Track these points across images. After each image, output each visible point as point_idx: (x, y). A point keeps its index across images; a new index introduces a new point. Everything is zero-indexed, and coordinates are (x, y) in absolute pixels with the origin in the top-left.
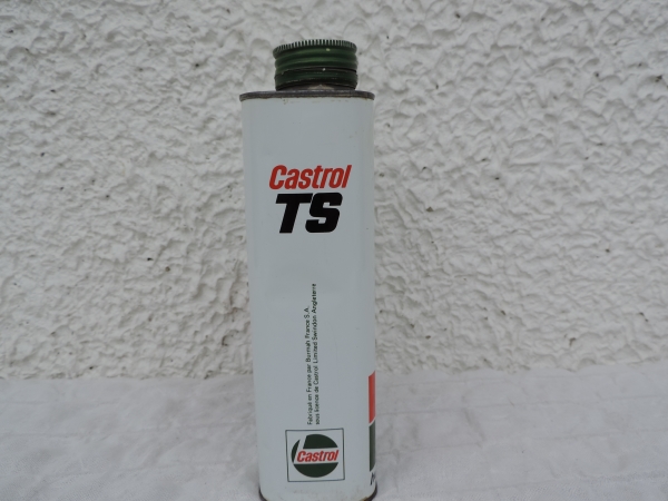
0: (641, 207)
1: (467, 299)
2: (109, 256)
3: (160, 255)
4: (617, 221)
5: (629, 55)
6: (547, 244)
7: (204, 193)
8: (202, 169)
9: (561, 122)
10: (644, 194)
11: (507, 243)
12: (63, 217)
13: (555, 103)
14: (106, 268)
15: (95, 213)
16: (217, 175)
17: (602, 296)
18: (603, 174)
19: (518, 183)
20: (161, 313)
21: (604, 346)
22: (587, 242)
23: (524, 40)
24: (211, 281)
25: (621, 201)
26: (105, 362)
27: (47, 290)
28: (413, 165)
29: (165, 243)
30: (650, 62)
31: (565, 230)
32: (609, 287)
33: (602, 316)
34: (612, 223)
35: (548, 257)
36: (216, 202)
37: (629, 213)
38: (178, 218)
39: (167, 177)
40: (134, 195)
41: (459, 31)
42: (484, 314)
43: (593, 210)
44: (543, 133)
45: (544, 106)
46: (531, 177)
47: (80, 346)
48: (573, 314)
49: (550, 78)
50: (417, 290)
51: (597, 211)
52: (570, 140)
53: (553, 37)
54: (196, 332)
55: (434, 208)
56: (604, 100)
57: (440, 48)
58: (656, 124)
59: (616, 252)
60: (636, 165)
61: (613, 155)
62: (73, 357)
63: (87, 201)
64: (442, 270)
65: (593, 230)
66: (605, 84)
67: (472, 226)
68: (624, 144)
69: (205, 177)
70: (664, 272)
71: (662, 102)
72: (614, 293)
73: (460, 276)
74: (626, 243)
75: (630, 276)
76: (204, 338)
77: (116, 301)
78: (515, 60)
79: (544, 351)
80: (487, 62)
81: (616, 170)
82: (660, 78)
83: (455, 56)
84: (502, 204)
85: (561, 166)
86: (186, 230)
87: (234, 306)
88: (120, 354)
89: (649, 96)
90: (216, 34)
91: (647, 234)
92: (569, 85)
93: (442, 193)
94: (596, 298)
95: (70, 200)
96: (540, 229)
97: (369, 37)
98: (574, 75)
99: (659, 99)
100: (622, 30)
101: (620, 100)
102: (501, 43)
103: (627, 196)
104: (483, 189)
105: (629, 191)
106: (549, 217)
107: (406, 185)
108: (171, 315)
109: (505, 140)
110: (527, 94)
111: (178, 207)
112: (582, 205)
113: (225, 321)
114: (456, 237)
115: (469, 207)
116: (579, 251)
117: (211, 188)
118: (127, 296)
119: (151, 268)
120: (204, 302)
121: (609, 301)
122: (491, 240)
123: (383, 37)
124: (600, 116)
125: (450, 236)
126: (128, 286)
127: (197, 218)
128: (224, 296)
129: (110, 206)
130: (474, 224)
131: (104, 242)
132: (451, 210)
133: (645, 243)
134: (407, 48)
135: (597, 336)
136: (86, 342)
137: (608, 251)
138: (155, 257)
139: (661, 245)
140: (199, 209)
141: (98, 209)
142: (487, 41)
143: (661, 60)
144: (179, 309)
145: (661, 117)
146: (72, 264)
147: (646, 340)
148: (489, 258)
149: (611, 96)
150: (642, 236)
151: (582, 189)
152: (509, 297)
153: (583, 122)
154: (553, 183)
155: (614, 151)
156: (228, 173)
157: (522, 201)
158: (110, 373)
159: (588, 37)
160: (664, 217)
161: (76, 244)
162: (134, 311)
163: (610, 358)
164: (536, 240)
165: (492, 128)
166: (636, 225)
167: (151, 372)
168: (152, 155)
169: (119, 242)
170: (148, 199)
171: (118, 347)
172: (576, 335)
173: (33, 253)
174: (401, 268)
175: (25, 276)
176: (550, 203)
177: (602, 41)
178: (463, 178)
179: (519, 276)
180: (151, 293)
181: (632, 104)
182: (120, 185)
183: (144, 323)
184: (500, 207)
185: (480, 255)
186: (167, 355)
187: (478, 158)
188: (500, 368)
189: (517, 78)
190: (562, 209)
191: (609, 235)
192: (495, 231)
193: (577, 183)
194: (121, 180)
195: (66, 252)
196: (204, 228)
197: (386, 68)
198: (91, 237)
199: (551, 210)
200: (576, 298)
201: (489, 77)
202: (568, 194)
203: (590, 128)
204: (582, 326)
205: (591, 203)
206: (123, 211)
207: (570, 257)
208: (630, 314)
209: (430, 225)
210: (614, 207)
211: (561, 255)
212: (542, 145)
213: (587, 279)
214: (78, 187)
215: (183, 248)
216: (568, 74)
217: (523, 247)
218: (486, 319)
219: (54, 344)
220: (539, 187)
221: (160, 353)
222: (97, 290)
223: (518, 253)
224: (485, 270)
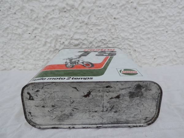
0: (177, 18)
1: (125, 46)
2: (17, 32)
3: (33, 32)
4: (170, 23)
6: (149, 30)
7: (45, 12)
8: (44, 4)
10: (178, 14)
11: (138, 29)
12: (2, 20)
14: (17, 36)
15: (11, 19)
16: (49, 6)
17: (164, 45)
18: (167, 8)
19: (142, 10)
20: (34, 50)
21: (163, 60)
22: (161, 29)
24: (49, 40)
25: (172, 16)
26: (18, 65)
28: (110, 4)
29: (34, 28)
31: (155, 25)
32: (166, 43)
33: (164, 51)
34: (169, 23)
35: (149, 33)
36: (49, 15)
37: (174, 20)
38: (38, 21)
39: (33, 7)
40: (23, 13)
42: (130, 51)
43: (163, 19)
46: (146, 8)
47: (10, 61)
48: (155, 51)
50: (110, 44)
51: (164, 19)
54: (45, 56)
55: (116, 18)
59: (169, 32)
60: (177, 5)
62: (9, 64)
63: (9, 15)
64: (118, 37)
65: (163, 25)
67: (127, 24)
69: (45, 7)
70: (182, 39)
72: (168, 45)
73: (123, 39)
74: (172, 29)
75: (172, 40)
76: (47, 58)
77: (20, 47)
79: (147, 62)
81: (171, 7)
85: (155, 5)
86: (40, 24)
87: (56, 48)
88: (23, 63)
91: (179, 27)
93: (118, 13)
94: (162, 46)
95: (3, 14)
96: (147, 25)
103: (174, 15)
104: (131, 12)
105: (174, 13)
106: (150, 21)
107: (108, 10)
108: (37, 51)
111: (37, 17)
112: (160, 17)
113: (53, 53)
114: (123, 27)
115: (126, 18)
116: (158, 32)
117: (47, 10)
118: (23, 45)
119: (30, 36)
120: (47, 47)
121: (166, 47)
122: (133, 28)
125: (121, 27)
126: (23, 42)
127: (43, 20)
128: (53, 45)
129: (16, 16)
130: (128, 23)
131: (15, 28)
132: (121, 18)
133: (178, 30)
135: (162, 57)
136: (12, 59)
137: (167, 32)
138: (31, 33)
139: (182, 30)
140: (44, 18)
141: (12, 17)
144: (40, 49)
146: (6, 35)
147: (175, 58)
148: (132, 34)
150: (177, 27)
151: (161, 12)
152: (137, 46)
154: (152, 10)
156: (53, 6)
157: (142, 16)
158: (20, 69)
161: (7, 29)
162: (26, 50)
163: (165, 64)
164: (146, 28)
166: (176, 24)
169: (20, 28)
170: (28, 14)
171: (22, 61)
172: (156, 57)
174: (106, 37)
176: (151, 17)
178: (125, 8)
179: (140, 39)
180: (30, 44)
182: (19, 9)
183: (29, 53)
184: (136, 18)
185: (129, 33)
186: (37, 63)
187: (130, 2)
190: (154, 19)
191: (167, 27)
192: (134, 25)
193: (159, 11)
194: (19, 8)
195: (3, 31)
196: (46, 24)
198: (11, 27)
199: (151, 19)
200: (156, 46)
202: (156, 14)
204: (158, 54)
205: (163, 17)
206: (20, 18)
207: (156, 33)
208: (172, 51)
209: (115, 23)
210: (169, 18)
211: (153, 33)
213: (160, 40)
214: (5, 10)
215: (39, 30)
217: (142, 30)
218: (130, 52)
219: (2, 60)
220: (148, 12)
221: (34, 62)
222: (14, 43)
223: (140, 32)
224: (130, 37)
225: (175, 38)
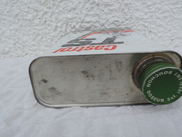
1: (139, 27)
2: (27, 18)
3: (43, 17)
6: (166, 7)
11: (153, 8)
12: (12, 6)
14: (27, 22)
15: (21, 4)
20: (45, 36)
22: (180, 6)
24: (59, 25)
26: (30, 52)
27: (11, 30)
29: (44, 13)
31: (173, 2)
35: (166, 12)
38: (47, 4)
42: (145, 32)
47: (22, 48)
48: (173, 31)
50: (124, 25)
62: (21, 51)
64: (131, 18)
67: (142, 2)
73: (137, 20)
77: (31, 33)
86: (50, 8)
88: (34, 49)
94: (181, 25)
96: (164, 2)
108: (48, 37)
114: (137, 6)
116: (176, 9)
118: (34, 31)
119: (40, 21)
120: (57, 32)
122: (148, 6)
125: (134, 6)
126: (34, 28)
127: (53, 4)
128: (63, 29)
131: (25, 14)
135: (180, 38)
136: (24, 46)
138: (41, 17)
140: (53, 0)
144: (50, 35)
146: (16, 22)
148: (147, 13)
152: (153, 26)
161: (17, 15)
162: (37, 36)
164: (163, 6)
169: (30, 13)
171: (33, 47)
172: (173, 38)
173: (4, 19)
174: (118, 18)
175: (3, 26)
179: (156, 19)
180: (41, 30)
183: (40, 39)
185: (144, 12)
192: (149, 3)
195: (14, 18)
196: (55, 7)
198: (21, 12)
200: (174, 26)
204: (176, 35)
206: (30, 3)
207: (173, 11)
209: (128, 2)
211: (170, 11)
213: (178, 19)
215: (49, 14)
217: (158, 8)
218: (145, 34)
219: (15, 47)
221: (46, 48)
222: (25, 30)
223: (156, 11)
224: (145, 17)
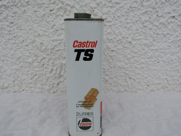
0: (168, 51)
1: (121, 74)
2: (28, 61)
3: (41, 61)
4: (161, 55)
5: (166, 10)
6: (142, 60)
7: (53, 45)
8: (52, 39)
9: (147, 28)
10: (168, 48)
11: (132, 60)
12: (15, 51)
13: (146, 23)
14: (27, 64)
15: (24, 50)
16: (56, 40)
17: (156, 74)
18: (158, 42)
19: (136, 44)
20: (41, 76)
21: (156, 87)
22: (153, 60)
23: (138, 6)
24: (55, 68)
26: (27, 88)
27: (12, 70)
28: (108, 39)
29: (42, 58)
30: (172, 12)
31: (148, 57)
32: (158, 72)
33: (156, 79)
34: (160, 55)
35: (143, 63)
36: (56, 47)
37: (164, 53)
38: (46, 52)
39: (43, 40)
40: (34, 45)
41: (121, 3)
42: (126, 78)
44: (143, 31)
45: (143, 24)
46: (139, 42)
47: (20, 85)
48: (149, 79)
49: (145, 16)
50: (108, 72)
51: (156, 52)
52: (150, 33)
53: (146, 5)
54: (51, 81)
55: (113, 50)
56: (159, 22)
57: (116, 7)
58: (173, 29)
59: (160, 63)
60: (167, 40)
61: (161, 37)
62: (19, 87)
63: (22, 47)
64: (115, 66)
65: (155, 57)
66: (159, 18)
67: (123, 55)
68: (164, 34)
69: (53, 41)
70: (173, 68)
71: (174, 23)
72: (160, 73)
73: (120, 68)
74: (163, 60)
75: (164, 69)
76: (53, 83)
77: (30, 73)
78: (136, 11)
79: (141, 88)
80: (128, 11)
81: (161, 41)
82: (174, 17)
83: (120, 9)
84: (131, 49)
85: (147, 40)
86: (48, 55)
87: (60, 75)
88: (31, 87)
89: (171, 21)
90: (56, 2)
91: (169, 58)
92: (150, 18)
93: (115, 46)
94: (155, 74)
95: (17, 46)
96: (141, 56)
97: (97, 4)
98: (151, 15)
99: (173, 22)
100: (165, 3)
101: (163, 22)
102: (132, 6)
103: (164, 48)
104: (126, 45)
105: (165, 47)
106: (143, 53)
107: (106, 44)
108: (44, 77)
109: (132, 32)
110: (139, 20)
111: (46, 49)
112: (152, 50)
113: (58, 79)
114: (119, 58)
115: (122, 50)
116: (151, 62)
117: (54, 44)
118: (32, 72)
119: (39, 64)
120: (53, 74)
121: (158, 75)
122: (128, 59)
123: (101, 4)
124: (158, 26)
125: (117, 58)
126: (33, 69)
127: (51, 52)
128: (58, 72)
129: (28, 48)
130: (124, 54)
131: (26, 57)
132: (118, 51)
133: (168, 60)
134: (107, 7)
135: (155, 84)
136: (22, 83)
137: (158, 62)
138: (40, 62)
139: (172, 61)
140: (51, 49)
141: (25, 49)
142: (129, 6)
143: (174, 12)
144: (46, 75)
145: (174, 27)
146: (18, 63)
147: (167, 85)
148: (127, 64)
149: (161, 21)
151: (152, 46)
152: (132, 74)
153: (153, 28)
154: (145, 44)
155: (161, 36)
156: (59, 40)
157: (136, 49)
158: (28, 92)
159: (155, 5)
160: (173, 54)
161: (19, 58)
162: (34, 76)
163: (158, 90)
164: (140, 59)
165: (129, 29)
166: (166, 56)
167: (39, 91)
168: (39, 35)
169: (30, 57)
170: (38, 46)
171: (30, 85)
172: (149, 84)
173: (8, 60)
174: (104, 66)
175: (6, 66)
176: (144, 49)
177: (159, 6)
178: (121, 42)
179: (135, 68)
180: (39, 71)
181: (166, 23)
183: (37, 79)
184: (130, 50)
185: (125, 63)
186: (43, 87)
187: (125, 37)
188: (129, 92)
189: (136, 16)
190: (147, 51)
191: (159, 58)
192: (129, 56)
193: (151, 44)
194: (31, 41)
195: (16, 60)
196: (53, 54)
197: (101, 12)
198: (23, 56)
199: (144, 51)
200: (150, 74)
201: (129, 16)
202: (149, 47)
203: (155, 30)
204: (151, 82)
205: (154, 50)
206: (31, 49)
207: (148, 64)
208: (164, 79)
209: (112, 55)
210: (161, 51)
211: (146, 63)
212: (142, 34)
213: (153, 70)
214: (19, 43)
215: (47, 59)
216: (150, 15)
217: (136, 61)
219: (13, 84)
220: (141, 45)
221: (41, 87)
222: (25, 70)
223: (135, 62)
224: (126, 67)
225: (166, 68)
